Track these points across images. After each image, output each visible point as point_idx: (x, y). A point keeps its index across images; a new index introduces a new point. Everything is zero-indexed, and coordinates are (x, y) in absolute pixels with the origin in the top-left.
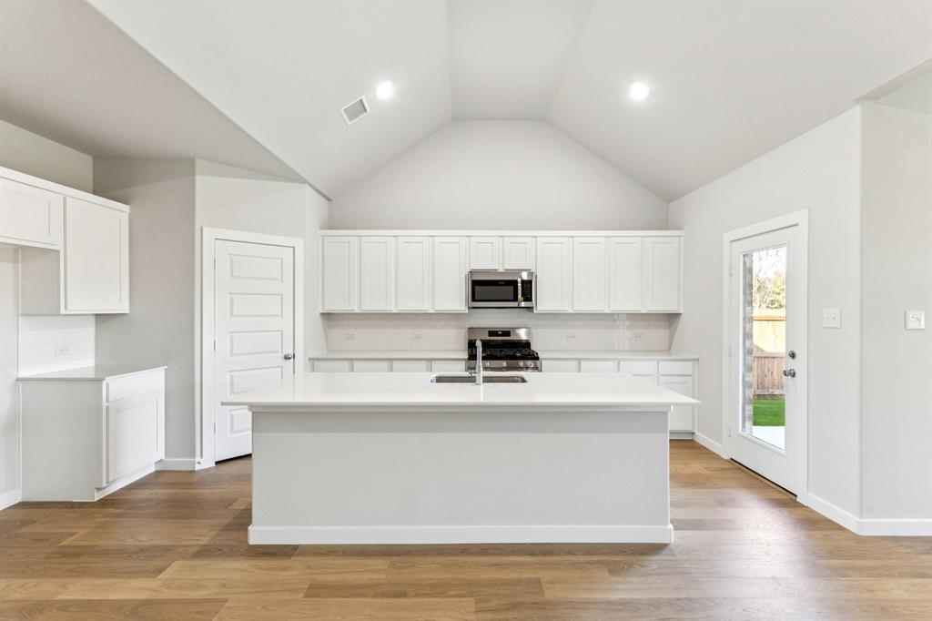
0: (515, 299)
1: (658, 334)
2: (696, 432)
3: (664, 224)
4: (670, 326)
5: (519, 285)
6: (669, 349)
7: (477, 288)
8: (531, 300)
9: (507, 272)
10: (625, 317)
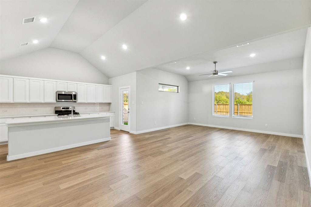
0: (72, 99)
1: (106, 108)
2: (115, 127)
3: (108, 83)
4: (109, 106)
5: (73, 95)
6: (109, 111)
7: (59, 96)
8: (76, 99)
9: (69, 92)
10: (98, 104)
